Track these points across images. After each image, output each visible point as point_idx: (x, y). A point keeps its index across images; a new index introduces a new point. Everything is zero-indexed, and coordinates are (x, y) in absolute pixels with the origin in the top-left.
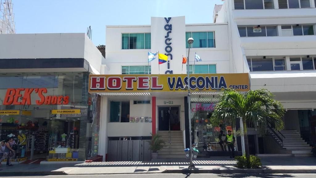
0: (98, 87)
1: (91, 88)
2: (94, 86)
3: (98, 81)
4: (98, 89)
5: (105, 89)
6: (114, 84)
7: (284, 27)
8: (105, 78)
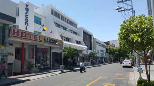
0: (16, 35)
1: (12, 35)
2: (14, 34)
3: (16, 32)
4: (15, 36)
5: (19, 37)
6: (24, 35)
7: (62, 26)
8: (19, 31)
